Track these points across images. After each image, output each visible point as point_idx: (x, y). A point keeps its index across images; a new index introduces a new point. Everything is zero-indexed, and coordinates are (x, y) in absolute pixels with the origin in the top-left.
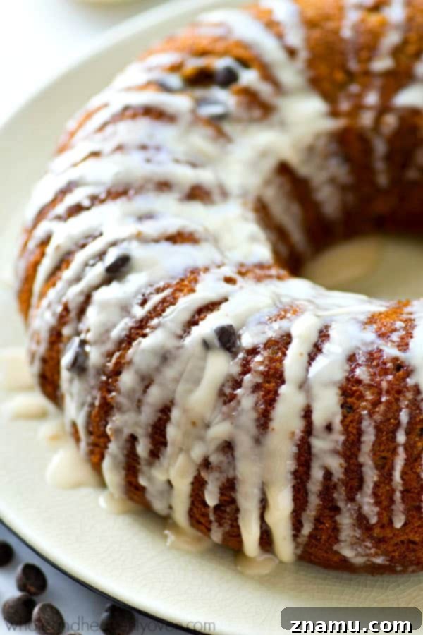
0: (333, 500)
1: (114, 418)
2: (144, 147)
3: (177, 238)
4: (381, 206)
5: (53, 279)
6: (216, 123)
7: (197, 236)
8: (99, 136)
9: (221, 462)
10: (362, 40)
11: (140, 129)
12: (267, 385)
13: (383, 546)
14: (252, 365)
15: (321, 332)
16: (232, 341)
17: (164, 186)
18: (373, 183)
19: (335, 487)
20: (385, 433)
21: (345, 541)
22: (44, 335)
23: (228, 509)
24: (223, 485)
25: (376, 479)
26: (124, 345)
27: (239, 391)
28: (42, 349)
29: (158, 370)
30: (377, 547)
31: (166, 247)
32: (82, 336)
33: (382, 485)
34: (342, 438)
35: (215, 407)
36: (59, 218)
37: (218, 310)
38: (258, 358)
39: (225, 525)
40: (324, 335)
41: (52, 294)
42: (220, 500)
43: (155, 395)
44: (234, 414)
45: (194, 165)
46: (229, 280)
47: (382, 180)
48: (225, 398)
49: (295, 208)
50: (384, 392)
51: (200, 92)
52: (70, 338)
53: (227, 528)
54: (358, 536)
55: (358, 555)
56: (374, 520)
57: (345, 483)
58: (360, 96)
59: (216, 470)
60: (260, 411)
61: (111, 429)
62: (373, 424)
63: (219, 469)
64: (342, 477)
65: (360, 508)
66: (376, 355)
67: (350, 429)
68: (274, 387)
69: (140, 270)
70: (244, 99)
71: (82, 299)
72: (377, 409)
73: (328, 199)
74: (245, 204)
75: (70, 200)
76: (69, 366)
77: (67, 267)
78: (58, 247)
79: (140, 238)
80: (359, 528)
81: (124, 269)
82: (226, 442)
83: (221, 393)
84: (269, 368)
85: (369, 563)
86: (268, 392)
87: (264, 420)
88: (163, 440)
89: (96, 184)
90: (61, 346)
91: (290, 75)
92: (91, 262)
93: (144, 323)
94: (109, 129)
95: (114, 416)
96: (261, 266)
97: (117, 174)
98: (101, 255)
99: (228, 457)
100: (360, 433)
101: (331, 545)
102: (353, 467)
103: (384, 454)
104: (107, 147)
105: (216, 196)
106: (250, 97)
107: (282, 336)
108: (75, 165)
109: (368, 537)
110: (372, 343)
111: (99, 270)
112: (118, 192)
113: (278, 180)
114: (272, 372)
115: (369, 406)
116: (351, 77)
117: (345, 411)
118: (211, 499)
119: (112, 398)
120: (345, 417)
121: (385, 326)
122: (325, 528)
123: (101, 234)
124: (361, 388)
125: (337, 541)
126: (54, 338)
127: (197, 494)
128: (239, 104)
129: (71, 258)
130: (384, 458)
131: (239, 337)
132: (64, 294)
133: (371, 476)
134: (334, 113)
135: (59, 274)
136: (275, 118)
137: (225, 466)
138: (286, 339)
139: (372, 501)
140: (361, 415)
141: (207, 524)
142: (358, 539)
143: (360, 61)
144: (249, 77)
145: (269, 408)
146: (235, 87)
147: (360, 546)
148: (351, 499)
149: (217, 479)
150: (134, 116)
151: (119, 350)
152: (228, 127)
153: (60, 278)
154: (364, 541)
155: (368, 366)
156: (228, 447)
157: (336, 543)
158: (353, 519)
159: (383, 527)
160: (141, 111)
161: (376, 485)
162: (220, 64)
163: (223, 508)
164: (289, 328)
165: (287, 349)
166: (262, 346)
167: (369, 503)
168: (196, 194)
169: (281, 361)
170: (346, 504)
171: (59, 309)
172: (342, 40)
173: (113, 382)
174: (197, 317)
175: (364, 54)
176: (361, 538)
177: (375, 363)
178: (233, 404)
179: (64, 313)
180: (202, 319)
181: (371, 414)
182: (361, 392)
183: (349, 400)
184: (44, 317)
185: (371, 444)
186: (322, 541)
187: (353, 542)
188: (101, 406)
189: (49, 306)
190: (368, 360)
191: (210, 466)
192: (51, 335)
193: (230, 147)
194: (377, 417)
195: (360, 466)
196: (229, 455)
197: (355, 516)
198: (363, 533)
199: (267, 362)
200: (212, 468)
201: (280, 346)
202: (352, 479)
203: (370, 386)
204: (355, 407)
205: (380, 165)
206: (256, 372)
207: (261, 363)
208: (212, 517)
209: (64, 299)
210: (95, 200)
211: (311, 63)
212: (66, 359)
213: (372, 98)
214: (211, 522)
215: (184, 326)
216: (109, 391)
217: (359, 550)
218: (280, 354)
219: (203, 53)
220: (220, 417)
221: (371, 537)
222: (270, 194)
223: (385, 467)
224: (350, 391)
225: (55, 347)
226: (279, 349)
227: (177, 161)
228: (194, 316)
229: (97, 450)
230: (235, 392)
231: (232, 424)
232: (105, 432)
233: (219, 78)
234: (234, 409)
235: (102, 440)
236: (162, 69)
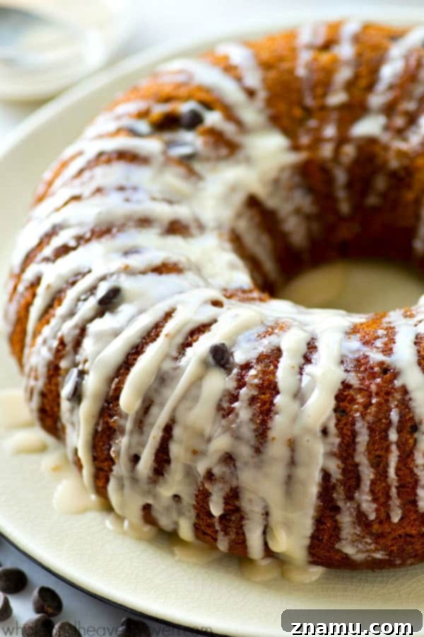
0: (332, 500)
1: (117, 441)
2: (121, 189)
3: (162, 269)
5: (47, 317)
6: (187, 162)
7: (181, 266)
8: (77, 182)
9: (224, 473)
10: (316, 77)
11: (116, 173)
12: (263, 396)
13: (382, 541)
14: (247, 379)
15: (309, 344)
16: (225, 358)
17: (144, 222)
18: (336, 212)
19: (334, 487)
20: (377, 433)
21: (346, 539)
22: (42, 371)
23: (233, 518)
24: (227, 494)
25: (372, 476)
26: (122, 371)
27: (236, 405)
28: (40, 384)
29: (157, 391)
30: (377, 543)
31: (152, 278)
32: (80, 367)
33: (379, 482)
34: (337, 440)
35: (214, 422)
36: (47, 260)
37: (209, 331)
38: (252, 372)
39: (231, 533)
40: (312, 347)
41: (47, 331)
42: (225, 510)
43: (156, 415)
44: (233, 426)
45: (170, 202)
46: (217, 303)
47: (345, 207)
48: (223, 412)
49: (265, 239)
50: (374, 395)
51: (168, 136)
52: (67, 371)
53: (233, 536)
54: (358, 533)
55: (359, 551)
56: (372, 517)
57: (343, 483)
58: (318, 130)
59: (220, 481)
60: (258, 421)
61: (114, 452)
62: (366, 425)
63: (223, 479)
64: (339, 477)
65: (359, 506)
66: (363, 361)
67: (345, 431)
68: (269, 398)
69: (131, 302)
70: (211, 140)
71: (77, 331)
72: (369, 411)
73: (295, 229)
74: (220, 235)
75: (57, 242)
76: (70, 396)
77: (60, 304)
78: (49, 287)
79: (128, 271)
80: (359, 525)
81: (115, 300)
82: (227, 453)
83: (219, 408)
84: (263, 381)
85: (370, 559)
86: (264, 403)
87: (262, 432)
88: (166, 457)
89: (80, 224)
90: (60, 379)
91: (251, 114)
92: (83, 297)
93: (139, 349)
94: (87, 175)
95: (117, 439)
96: (244, 291)
97: (100, 213)
98: (92, 290)
99: (230, 467)
100: (354, 434)
101: (333, 544)
102: (350, 468)
103: (377, 453)
104: (87, 191)
105: (194, 230)
106: (216, 137)
107: (273, 351)
108: (58, 210)
109: (368, 534)
110: (358, 350)
111: (92, 303)
112: (103, 231)
113: (249, 213)
114: (266, 383)
115: (361, 408)
116: (308, 112)
117: (339, 415)
118: (216, 509)
119: (114, 422)
120: (339, 420)
121: (368, 334)
122: (326, 527)
123: (89, 271)
124: (352, 392)
125: (339, 539)
126: (51, 372)
127: (203, 507)
128: (206, 144)
129: (63, 294)
130: (379, 456)
131: (232, 354)
132: (59, 330)
133: (367, 474)
134: (295, 148)
135: (51, 311)
136: (240, 155)
137: (228, 476)
138: (277, 353)
139: (369, 498)
140: (354, 418)
141: (213, 534)
142: (359, 536)
143: (315, 98)
144: (213, 119)
145: (266, 418)
146: (200, 128)
147: (361, 542)
148: (350, 498)
149: (222, 489)
150: (109, 161)
151: (117, 377)
152: (198, 166)
153: (53, 316)
154: (364, 537)
155: (357, 372)
156: (229, 459)
157: (337, 542)
158: (353, 517)
159: (381, 523)
160: (115, 156)
161: (373, 483)
162: (185, 108)
163: (228, 517)
164: (279, 342)
165: (278, 362)
166: (254, 361)
167: (367, 501)
168: (175, 228)
169: (274, 373)
170: (346, 503)
171: (55, 344)
172: (298, 79)
173: (113, 406)
174: (190, 339)
175: (319, 91)
176: (362, 535)
177: (362, 369)
178: (231, 416)
179: (60, 347)
180: (195, 341)
181: (363, 416)
182: (352, 396)
183: (342, 404)
184: (39, 355)
185: (365, 444)
186: (324, 541)
187: (354, 539)
188: (104, 431)
189: (45, 342)
190: (355, 366)
191: (213, 478)
192: (49, 370)
193: (201, 184)
194: (370, 418)
195: (357, 465)
196: (232, 465)
197: (355, 514)
198: (363, 530)
199: (260, 375)
200: (216, 479)
201: (271, 359)
202: (349, 479)
203: (360, 390)
204: (348, 410)
205: (341, 194)
206: (251, 385)
207: (256, 376)
208: (218, 527)
209: (59, 334)
210: (81, 240)
211: (270, 102)
212: (66, 390)
213: (330, 131)
214: (216, 532)
215: (178, 348)
216: (111, 416)
217: (360, 546)
218: (272, 367)
219: (167, 99)
220: (219, 430)
221: (371, 534)
222: (243, 226)
223: (379, 464)
224: (343, 397)
225: (54, 381)
226: (270, 362)
227: (154, 199)
228: (187, 339)
229: (102, 474)
230: (233, 406)
231: (232, 436)
232: (109, 454)
233: (185, 120)
234: (233, 422)
235: (106, 464)
236: (130, 116)
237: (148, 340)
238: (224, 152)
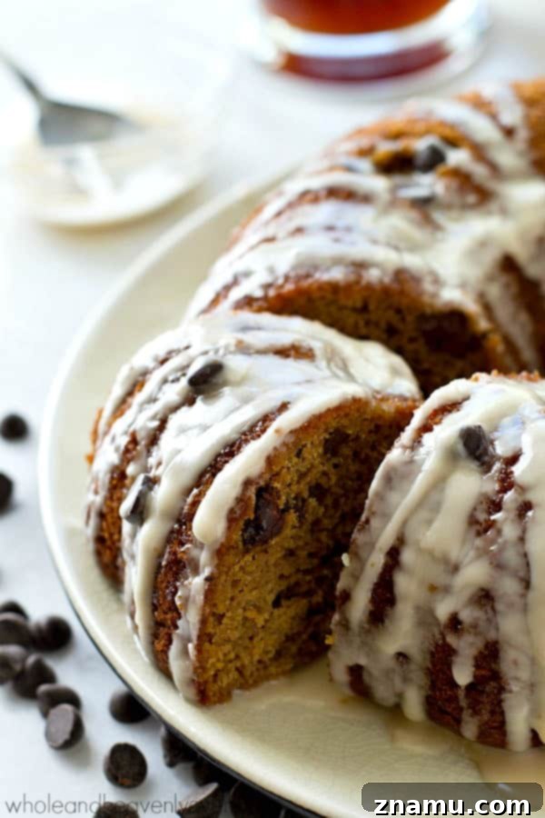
2: (330, 228)
6: (424, 205)
9: (477, 619)
11: (326, 211)
14: (514, 478)
16: (482, 448)
23: (488, 689)
24: (481, 653)
27: (498, 516)
35: (464, 542)
37: (458, 410)
39: (484, 711)
42: (475, 677)
44: (492, 548)
45: (397, 248)
48: (478, 527)
49: (525, 318)
53: (486, 717)
59: (469, 633)
63: (475, 628)
70: (454, 183)
75: (237, 293)
82: (482, 589)
83: (472, 521)
88: (388, 595)
91: (509, 156)
97: (298, 255)
99: (486, 612)
104: (283, 231)
105: (428, 284)
106: (462, 179)
112: (302, 275)
113: (503, 279)
118: (462, 675)
127: (441, 670)
128: (447, 188)
131: (492, 442)
136: (494, 206)
137: (482, 624)
141: (456, 714)
144: (457, 157)
146: (441, 169)
149: (473, 644)
150: (316, 200)
152: (438, 216)
156: (485, 597)
160: (323, 193)
162: (421, 145)
163: (480, 688)
174: (430, 422)
178: (490, 533)
180: (438, 423)
191: (460, 627)
193: (439, 235)
196: (489, 608)
200: (462, 629)
208: (463, 702)
210: (269, 288)
211: (534, 143)
214: (461, 709)
219: (397, 136)
220: (472, 554)
222: (495, 292)
227: (375, 242)
228: (426, 421)
230: (493, 517)
231: (491, 563)
233: (420, 160)
234: (493, 542)
236: (349, 154)
238: (472, 198)
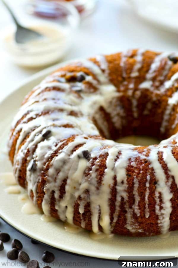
0: (124, 208)
1: (46, 186)
2: (54, 99)
3: (66, 126)
4: (135, 124)
5: (24, 142)
6: (79, 92)
7: (73, 126)
8: (38, 97)
9: (85, 197)
10: (127, 67)
11: (52, 94)
12: (101, 169)
13: (142, 225)
14: (95, 163)
15: (118, 152)
16: (88, 156)
17: (61, 110)
18: (132, 116)
19: (125, 203)
20: (142, 184)
21: (129, 223)
22: (20, 161)
23: (87, 214)
24: (86, 205)
25: (139, 200)
26: (50, 160)
27: (91, 172)
28: (19, 167)
29: (62, 167)
30: (140, 226)
31: (63, 129)
32: (35, 159)
33: (141, 202)
34: (127, 186)
35: (82, 178)
36: (25, 123)
37: (83, 146)
38: (98, 160)
39: (86, 220)
40: (120, 153)
41: (23, 147)
42: (85, 211)
43: (61, 175)
45: (71, 105)
46: (86, 138)
47: (136, 115)
48: (86, 175)
49: (105, 123)
50: (141, 170)
51: (72, 84)
52: (30, 161)
53: (87, 221)
54: (133, 221)
55: (133, 229)
56: (139, 215)
57: (128, 202)
58: (127, 85)
59: (83, 200)
60: (99, 178)
61: (45, 189)
62: (138, 180)
63: (84, 199)
64: (127, 199)
65: (134, 211)
66: (138, 158)
67: (130, 182)
68: (103, 170)
69: (54, 136)
70: (88, 86)
71: (34, 147)
72: (139, 175)
73: (117, 121)
74: (89, 118)
75: (29, 116)
76: (30, 169)
77: (28, 137)
78: (25, 132)
79: (54, 126)
80: (134, 218)
81: (49, 135)
82: (86, 189)
83: (85, 173)
84: (101, 164)
85: (137, 232)
86: (101, 171)
87: (100, 181)
88: (64, 191)
89: (38, 110)
90: (27, 164)
91: (103, 78)
92: (37, 134)
93: (56, 152)
94: (41, 95)
95: (46, 184)
96: (96, 136)
97: (45, 107)
98: (40, 132)
99: (87, 195)
100: (133, 184)
101: (124, 225)
102: (131, 196)
103: (142, 191)
104: (41, 100)
105: (79, 115)
106: (90, 85)
107: (105, 154)
108: (30, 106)
109: (137, 222)
110: (136, 155)
111: (40, 136)
112: (46, 112)
113: (100, 113)
114: (102, 165)
115: (136, 174)
116: (124, 79)
117: (128, 177)
118: (81, 211)
119: (46, 178)
120: (128, 178)
121: (141, 150)
122: (121, 219)
123: (40, 126)
124: (133, 169)
125: (126, 223)
126: (24, 162)
127: (76, 210)
128: (86, 87)
129: (30, 134)
130: (142, 192)
131: (90, 154)
132: (27, 146)
133: (137, 199)
134: (118, 91)
135: (25, 140)
136: (98, 92)
137: (86, 198)
138: (107, 155)
139: (138, 208)
140: (133, 178)
141: (80, 221)
142: (133, 222)
143: (127, 74)
144: (89, 78)
145: (101, 177)
146: (84, 81)
147: (134, 225)
148: (131, 207)
149: (84, 203)
150: (50, 90)
151: (48, 162)
152: (82, 95)
153: (26, 142)
154: (135, 223)
155: (135, 162)
156: (87, 191)
157: (125, 225)
158: (131, 215)
159: (142, 218)
160: (52, 88)
161: (139, 202)
162: (79, 74)
163: (85, 214)
164: (108, 151)
165: (107, 157)
166: (98, 157)
167: (137, 209)
168: (72, 113)
169: (105, 161)
170: (129, 209)
171: (26, 151)
172: (120, 67)
173: (46, 173)
174: (75, 149)
175: (128, 71)
176: (134, 222)
177: (138, 161)
178: (89, 176)
179: (28, 153)
180: (77, 149)
181: (137, 177)
182: (133, 170)
183: (129, 173)
184: (19, 156)
185: (137, 187)
186: (121, 224)
187: (131, 224)
188: (42, 182)
189: (22, 151)
190: (135, 160)
191: (81, 199)
192: (23, 161)
193: (83, 101)
194: (139, 178)
195: (134, 195)
196: (88, 194)
197: (132, 213)
198: (135, 220)
199: (100, 162)
200: (82, 199)
201: (105, 156)
202: (131, 200)
203: (136, 168)
204: (131, 175)
205: (135, 109)
206: (97, 165)
207: (98, 162)
208: (82, 218)
209: (28, 148)
210: (37, 115)
211: (110, 74)
212: (29, 167)
213: (132, 86)
214: (81, 220)
215: (71, 152)
216: (45, 176)
217: (134, 227)
218: (105, 159)
219: (72, 71)
220: (84, 181)
222: (97, 116)
223: (142, 195)
224: (129, 170)
225: (24, 165)
226: (104, 157)
227: (65, 103)
228: (74, 148)
229: (40, 199)
230: (89, 172)
231: (89, 183)
232: (43, 191)
233: (78, 79)
234: (89, 178)
235: (42, 194)
236: (59, 76)
237: (60, 149)
238: (92, 90)
